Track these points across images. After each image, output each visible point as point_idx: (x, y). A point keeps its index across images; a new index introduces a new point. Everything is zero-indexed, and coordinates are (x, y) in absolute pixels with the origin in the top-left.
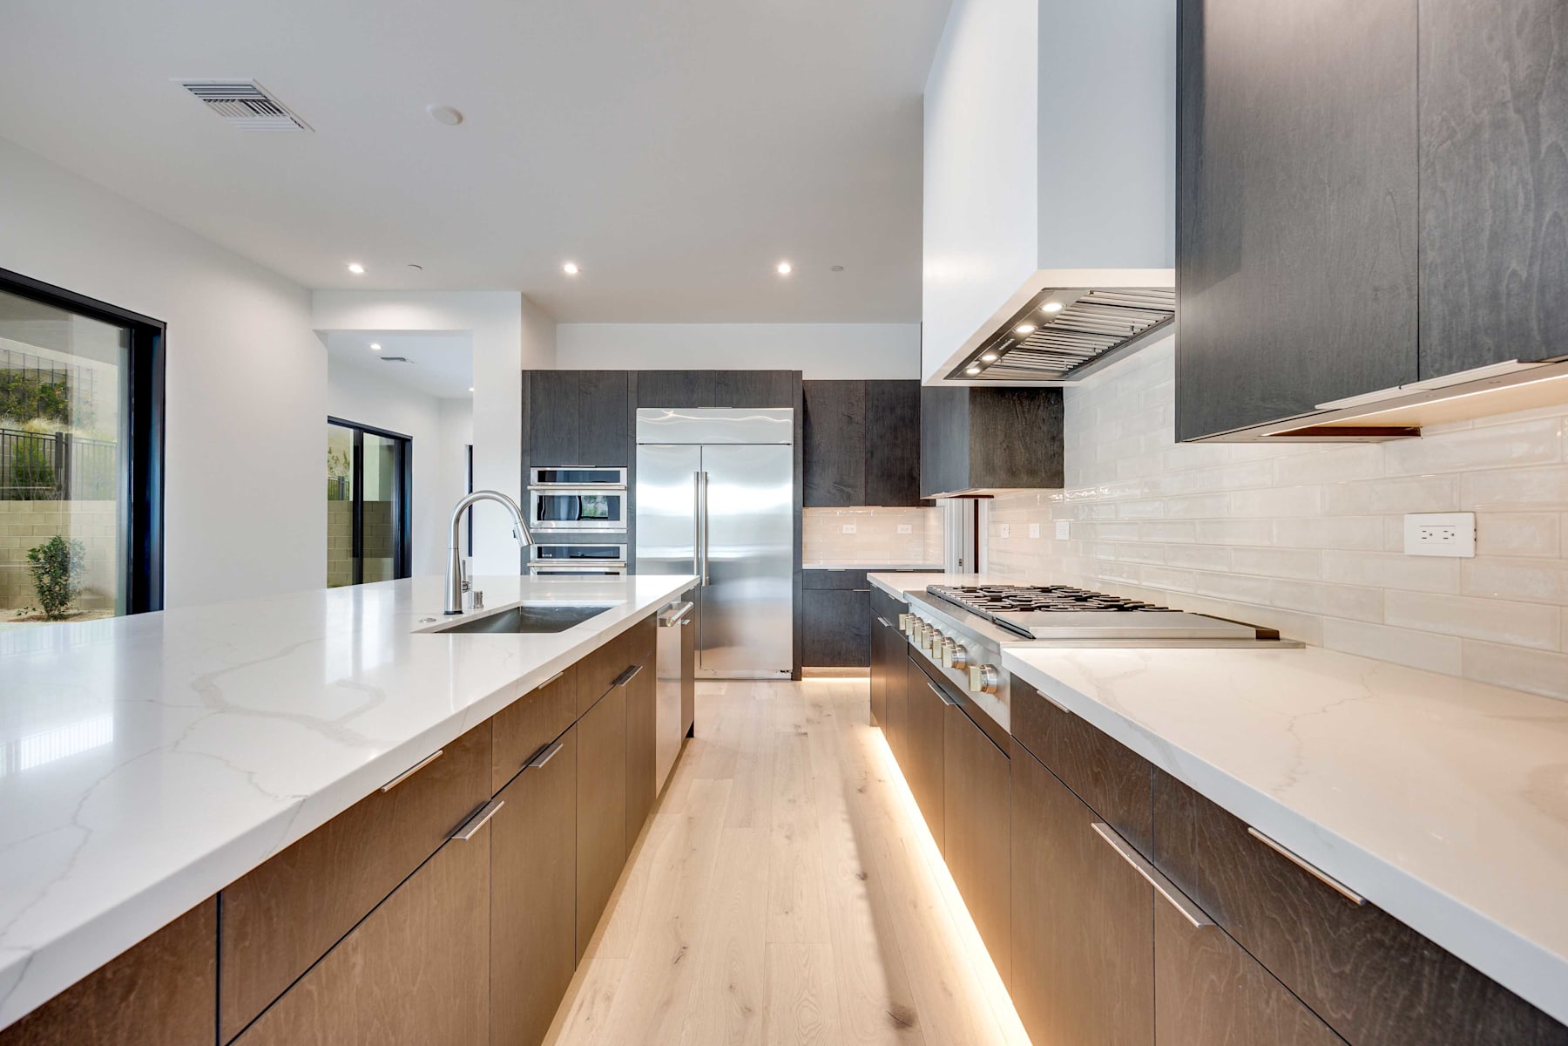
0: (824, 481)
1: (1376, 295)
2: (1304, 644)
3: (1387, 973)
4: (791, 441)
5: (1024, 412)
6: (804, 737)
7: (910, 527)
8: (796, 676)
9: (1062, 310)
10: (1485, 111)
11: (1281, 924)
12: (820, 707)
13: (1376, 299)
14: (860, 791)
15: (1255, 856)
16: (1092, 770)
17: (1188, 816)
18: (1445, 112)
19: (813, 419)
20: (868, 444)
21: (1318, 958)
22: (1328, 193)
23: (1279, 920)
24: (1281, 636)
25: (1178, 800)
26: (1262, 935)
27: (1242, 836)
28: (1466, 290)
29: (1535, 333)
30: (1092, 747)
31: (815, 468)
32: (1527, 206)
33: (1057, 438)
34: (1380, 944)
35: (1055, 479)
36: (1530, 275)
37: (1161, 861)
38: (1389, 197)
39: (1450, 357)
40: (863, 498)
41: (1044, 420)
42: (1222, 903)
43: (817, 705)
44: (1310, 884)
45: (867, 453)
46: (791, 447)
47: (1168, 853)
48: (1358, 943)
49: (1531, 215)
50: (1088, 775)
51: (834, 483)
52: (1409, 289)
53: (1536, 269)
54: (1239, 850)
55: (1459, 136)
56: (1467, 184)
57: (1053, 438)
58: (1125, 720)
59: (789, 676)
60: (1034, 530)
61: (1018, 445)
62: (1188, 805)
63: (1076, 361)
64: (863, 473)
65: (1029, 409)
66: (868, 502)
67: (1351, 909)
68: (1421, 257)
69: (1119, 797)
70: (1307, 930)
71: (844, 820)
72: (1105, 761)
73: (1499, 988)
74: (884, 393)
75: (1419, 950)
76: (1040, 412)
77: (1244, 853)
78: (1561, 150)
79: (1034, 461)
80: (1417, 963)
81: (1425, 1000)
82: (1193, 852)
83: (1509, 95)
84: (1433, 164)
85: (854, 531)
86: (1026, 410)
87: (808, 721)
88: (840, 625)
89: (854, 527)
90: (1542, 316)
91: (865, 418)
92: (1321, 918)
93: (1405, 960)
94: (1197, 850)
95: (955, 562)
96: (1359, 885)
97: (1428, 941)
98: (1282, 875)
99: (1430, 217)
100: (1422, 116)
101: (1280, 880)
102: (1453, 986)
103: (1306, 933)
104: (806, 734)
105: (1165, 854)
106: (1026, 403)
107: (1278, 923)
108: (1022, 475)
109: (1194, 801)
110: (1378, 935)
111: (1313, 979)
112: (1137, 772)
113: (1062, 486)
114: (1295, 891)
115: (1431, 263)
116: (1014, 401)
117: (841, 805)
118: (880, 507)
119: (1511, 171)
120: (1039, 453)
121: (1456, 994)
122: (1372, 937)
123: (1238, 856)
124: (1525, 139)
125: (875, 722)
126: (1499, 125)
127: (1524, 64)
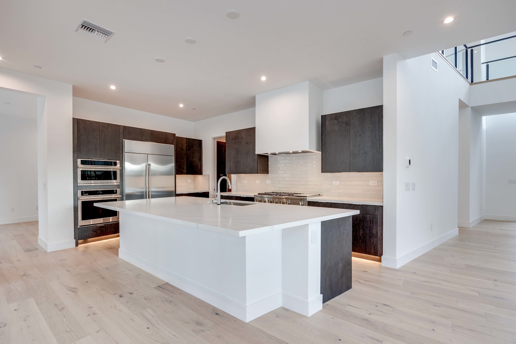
4: (174, 155)
41: (266, 161)
45: (186, 159)
46: (174, 157)
57: (267, 165)
60: (258, 182)
65: (265, 159)
74: (190, 142)
79: (265, 169)
91: (186, 149)
108: (264, 171)
113: (268, 173)
126: (356, 156)
127: (357, 152)
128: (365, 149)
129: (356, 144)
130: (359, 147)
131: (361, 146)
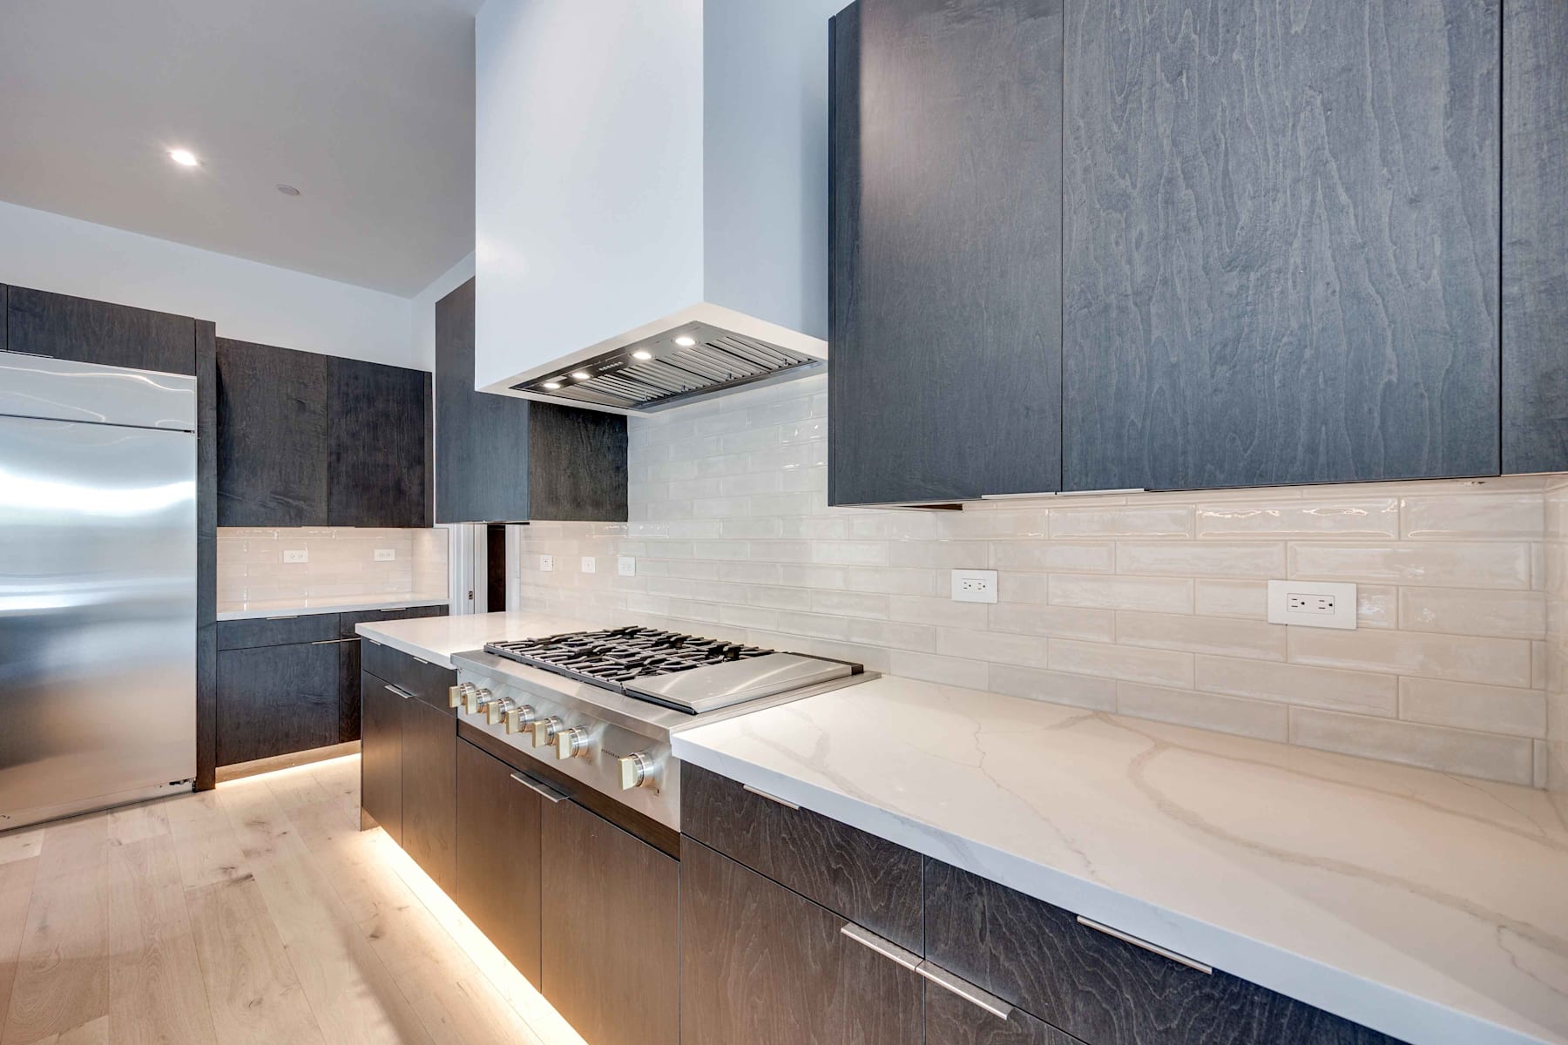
0: (252, 490)
1: (1027, 413)
2: (881, 674)
3: (1216, 1021)
4: (193, 426)
5: (589, 437)
6: (246, 884)
7: (392, 552)
8: (203, 783)
9: (693, 346)
10: (1113, 296)
11: (1097, 995)
12: (262, 823)
13: (1027, 416)
14: (374, 936)
15: (1064, 937)
16: (829, 868)
17: (976, 906)
18: (1083, 286)
19: (232, 397)
20: (333, 442)
21: (1141, 1020)
22: (985, 317)
23: (1094, 992)
24: (865, 669)
25: (961, 890)
26: (1074, 1010)
27: (1049, 919)
28: (1099, 426)
29: (1147, 469)
30: (828, 843)
31: (236, 470)
32: (1142, 376)
33: (621, 468)
34: (1209, 997)
35: (619, 512)
36: (1143, 427)
37: (937, 953)
38: (1037, 337)
39: (1087, 476)
40: (324, 516)
41: (609, 448)
42: (1022, 985)
43: (257, 823)
44: (1132, 954)
45: (331, 454)
46: (193, 438)
47: (946, 945)
48: (1186, 1000)
49: (1145, 383)
50: (821, 874)
51: (275, 493)
52: (1054, 415)
53: (1148, 422)
54: (1044, 933)
55: (1094, 308)
56: (1099, 347)
57: (618, 468)
58: (895, 816)
59: (188, 786)
60: (588, 565)
61: (583, 473)
62: (976, 894)
63: (656, 393)
64: (324, 481)
65: (594, 434)
66: (335, 519)
67: (1177, 972)
68: (1064, 394)
69: (872, 893)
70: (1128, 997)
71: (361, 995)
72: (850, 855)
73: (1325, 1014)
74: (356, 378)
75: (1249, 997)
76: (605, 440)
77: (1051, 935)
78: (1165, 343)
79: (599, 492)
80: (1248, 1008)
81: (1255, 1037)
82: (982, 940)
83: (1129, 292)
84: (1074, 322)
85: (305, 559)
86: (591, 435)
87: (247, 853)
88: (288, 694)
89: (305, 553)
90: (1151, 458)
91: (327, 407)
92: (1145, 984)
93: (1235, 1007)
94: (988, 937)
95: (464, 596)
96: (1205, 955)
97: (1258, 987)
98: (1098, 951)
99: (1071, 363)
100: (1065, 283)
101: (1096, 955)
102: (1283, 1021)
103: (1128, 999)
104: (250, 876)
105: (943, 946)
106: (591, 427)
107: (1094, 995)
108: (588, 507)
109: (984, 891)
110: (1207, 990)
111: (1135, 1039)
112: (901, 866)
113: (624, 518)
114: (1114, 963)
115: (1072, 399)
116: (579, 423)
117: (349, 973)
118: (353, 528)
119: (1131, 348)
120: (605, 483)
121: (1285, 1026)
122: (1201, 993)
123: (1043, 939)
124: (1141, 327)
125: (371, 820)
126: (1123, 310)
127: (1141, 272)
128: (1244, 218)
129: (1124, 183)
130: (1168, 202)
131: (1184, 194)
